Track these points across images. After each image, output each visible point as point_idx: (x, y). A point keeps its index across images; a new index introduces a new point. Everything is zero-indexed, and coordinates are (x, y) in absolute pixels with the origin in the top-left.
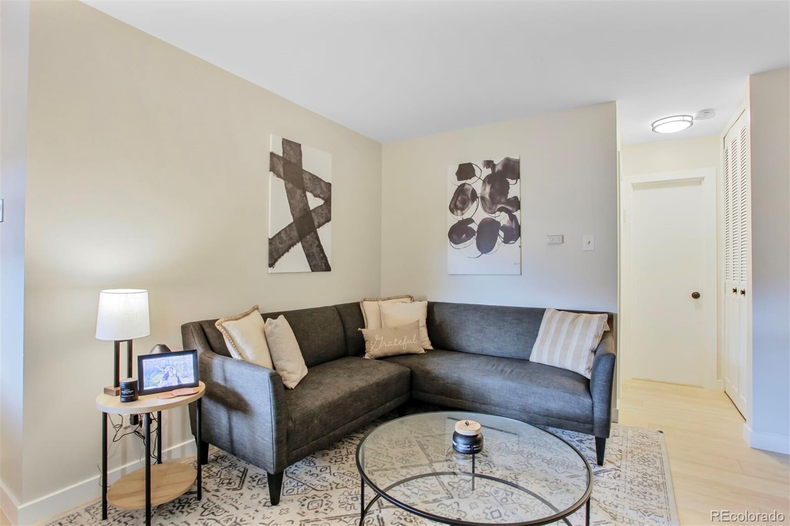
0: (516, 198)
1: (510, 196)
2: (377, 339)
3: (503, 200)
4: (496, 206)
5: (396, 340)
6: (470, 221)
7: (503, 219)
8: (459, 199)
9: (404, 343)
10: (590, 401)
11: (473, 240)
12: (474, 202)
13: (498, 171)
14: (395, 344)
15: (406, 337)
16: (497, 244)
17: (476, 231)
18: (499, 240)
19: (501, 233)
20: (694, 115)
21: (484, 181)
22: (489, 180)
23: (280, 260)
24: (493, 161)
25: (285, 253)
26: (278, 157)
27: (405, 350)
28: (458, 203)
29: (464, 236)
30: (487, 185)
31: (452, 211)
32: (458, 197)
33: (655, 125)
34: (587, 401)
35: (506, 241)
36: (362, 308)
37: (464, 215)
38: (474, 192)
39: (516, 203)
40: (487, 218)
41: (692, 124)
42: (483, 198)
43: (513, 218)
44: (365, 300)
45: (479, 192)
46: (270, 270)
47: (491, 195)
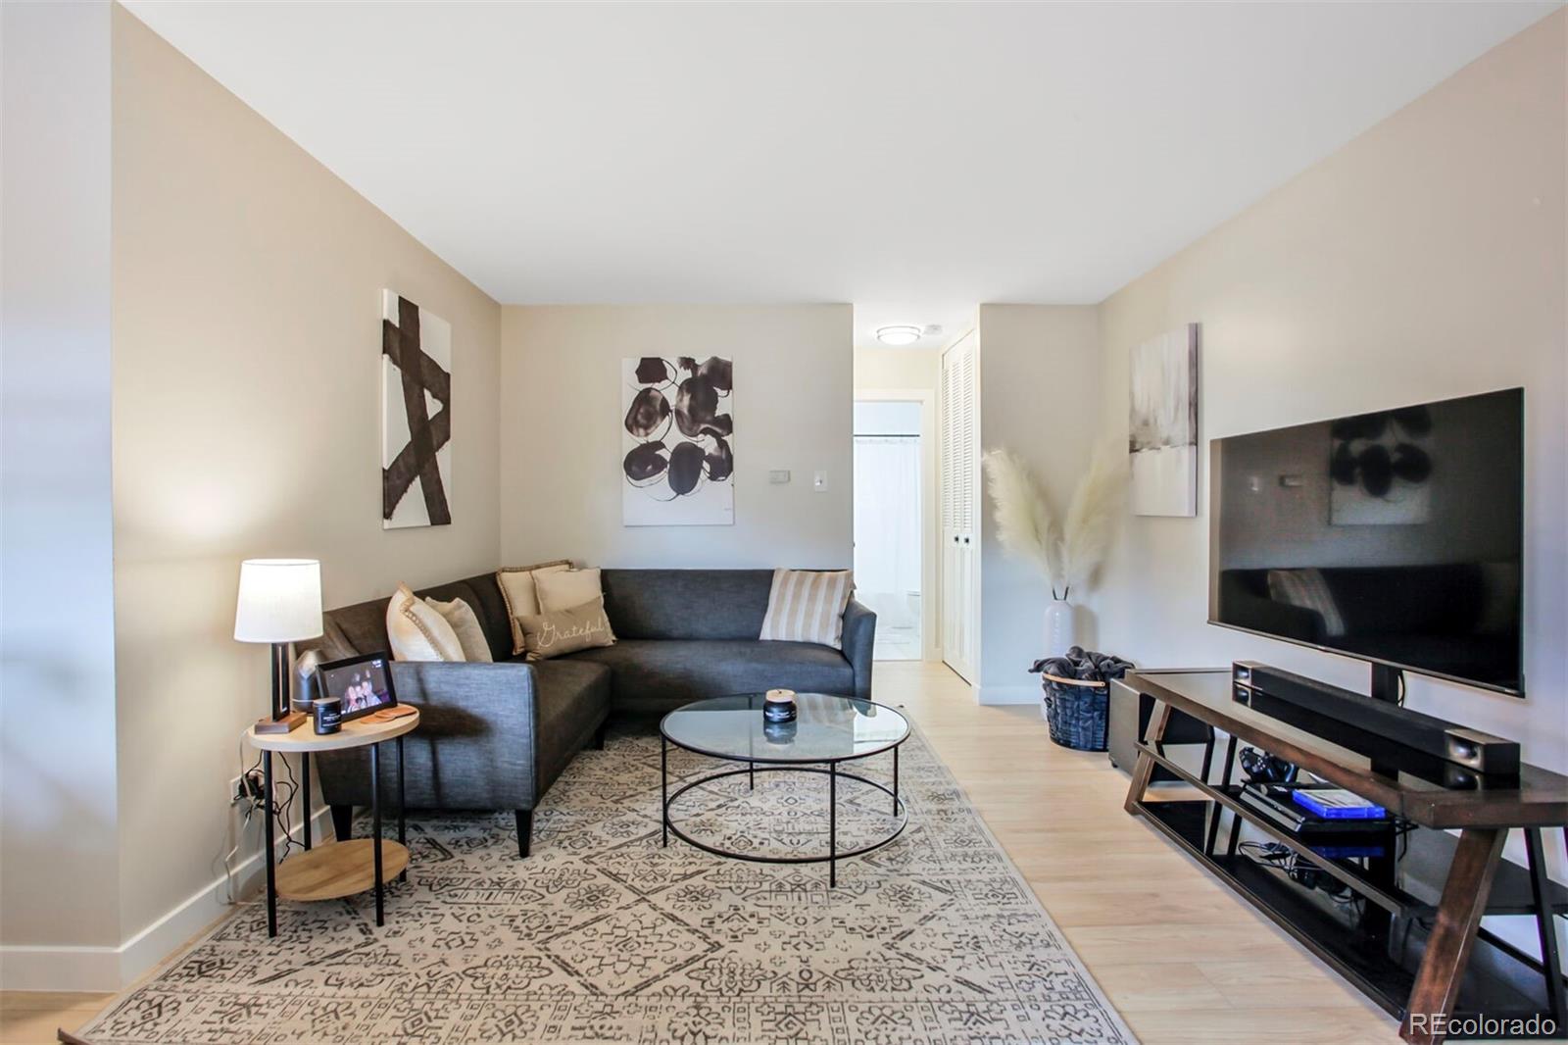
0: (727, 416)
1: (718, 413)
2: (546, 629)
3: (709, 418)
4: (699, 426)
5: (574, 628)
6: (660, 445)
7: (708, 444)
8: (642, 410)
9: (587, 632)
10: (851, 670)
11: (664, 475)
12: (664, 417)
13: (703, 375)
14: (574, 635)
15: (588, 623)
16: (699, 481)
17: (668, 460)
18: (703, 476)
19: (706, 465)
20: (923, 329)
21: (681, 388)
22: (688, 386)
23: (398, 506)
24: (694, 360)
25: (402, 494)
26: (393, 326)
27: (588, 641)
28: (639, 417)
29: (650, 467)
30: (685, 393)
31: (630, 428)
32: (639, 409)
33: (880, 333)
34: (848, 671)
35: (713, 477)
36: (499, 583)
37: (650, 436)
38: (664, 402)
39: (726, 423)
40: (686, 443)
41: (919, 337)
42: (679, 413)
43: (723, 445)
44: (503, 571)
45: (672, 403)
46: (387, 524)
47: (691, 409)
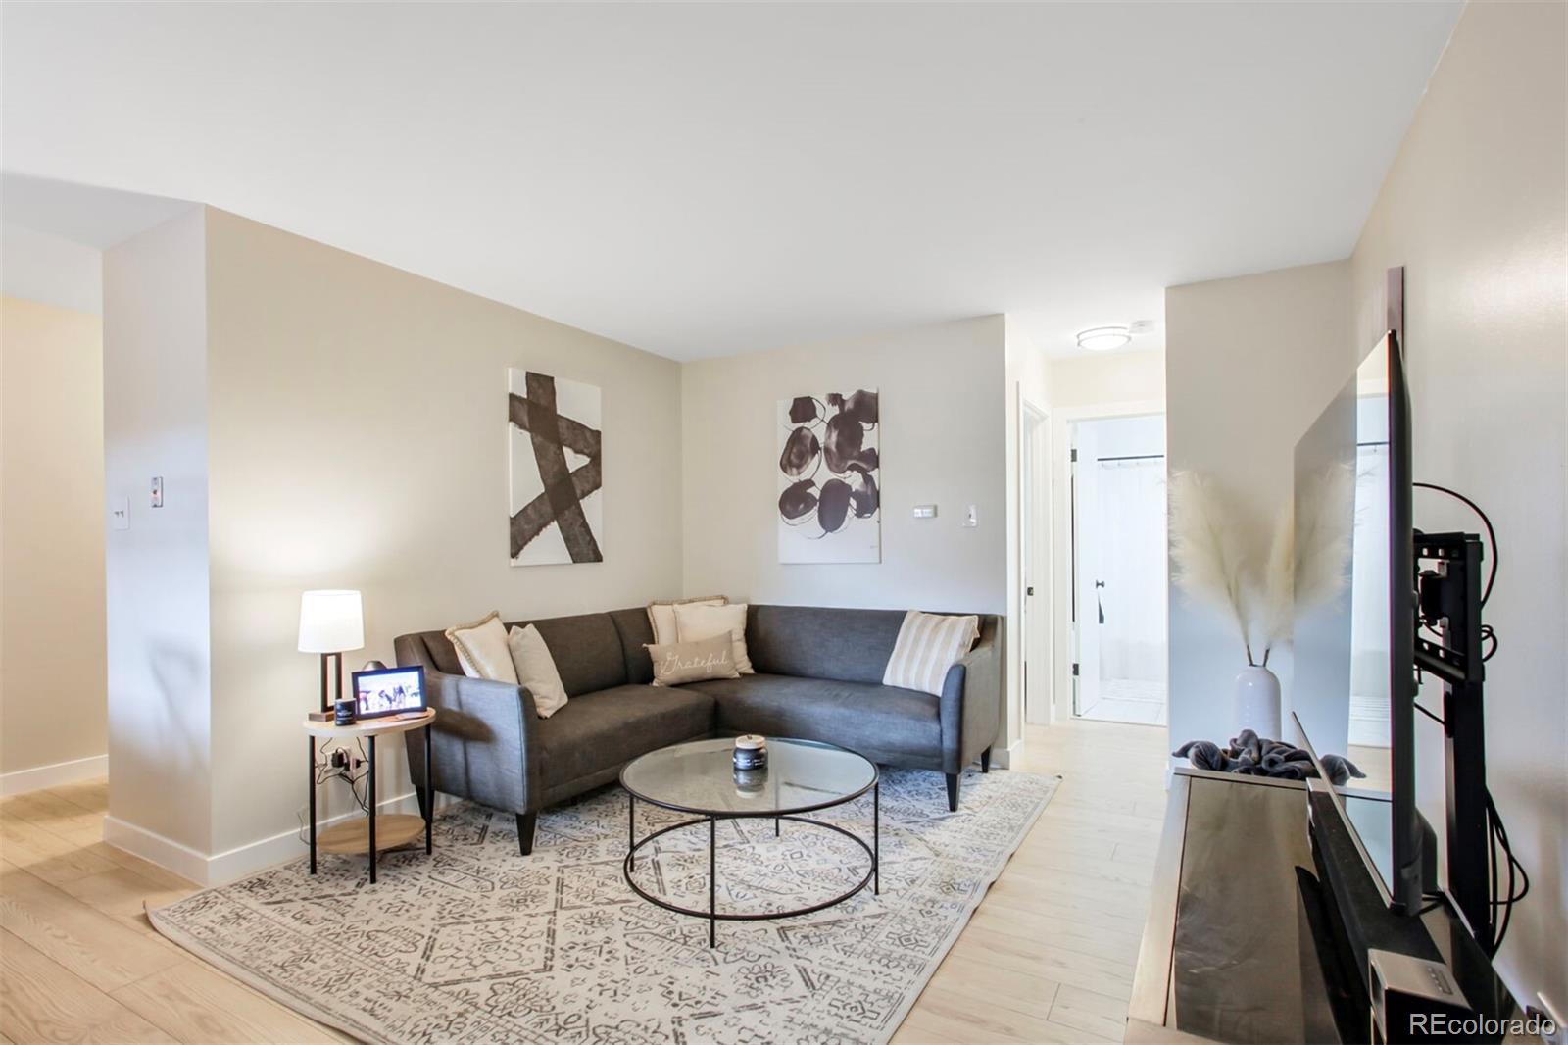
0: (872, 450)
1: (865, 447)
2: (669, 658)
3: (855, 453)
4: (846, 463)
5: (696, 659)
6: (810, 483)
7: (854, 480)
8: (794, 450)
9: (709, 664)
10: (938, 727)
11: (814, 512)
12: (814, 455)
13: (849, 410)
14: (695, 665)
15: (711, 655)
16: (846, 518)
17: (818, 498)
18: (850, 512)
19: (853, 502)
20: (1128, 326)
21: (829, 425)
22: (834, 423)
23: (526, 548)
24: (841, 396)
25: (533, 537)
26: (519, 399)
27: (709, 673)
28: (792, 457)
29: (801, 506)
30: (833, 430)
31: (784, 469)
32: (792, 448)
33: (1081, 337)
34: (934, 728)
35: (859, 514)
36: (649, 615)
37: (802, 475)
38: (815, 440)
39: (873, 458)
40: (832, 480)
41: (1129, 339)
42: (827, 450)
43: (868, 480)
44: (654, 604)
45: (821, 441)
46: (513, 562)
47: (838, 445)
